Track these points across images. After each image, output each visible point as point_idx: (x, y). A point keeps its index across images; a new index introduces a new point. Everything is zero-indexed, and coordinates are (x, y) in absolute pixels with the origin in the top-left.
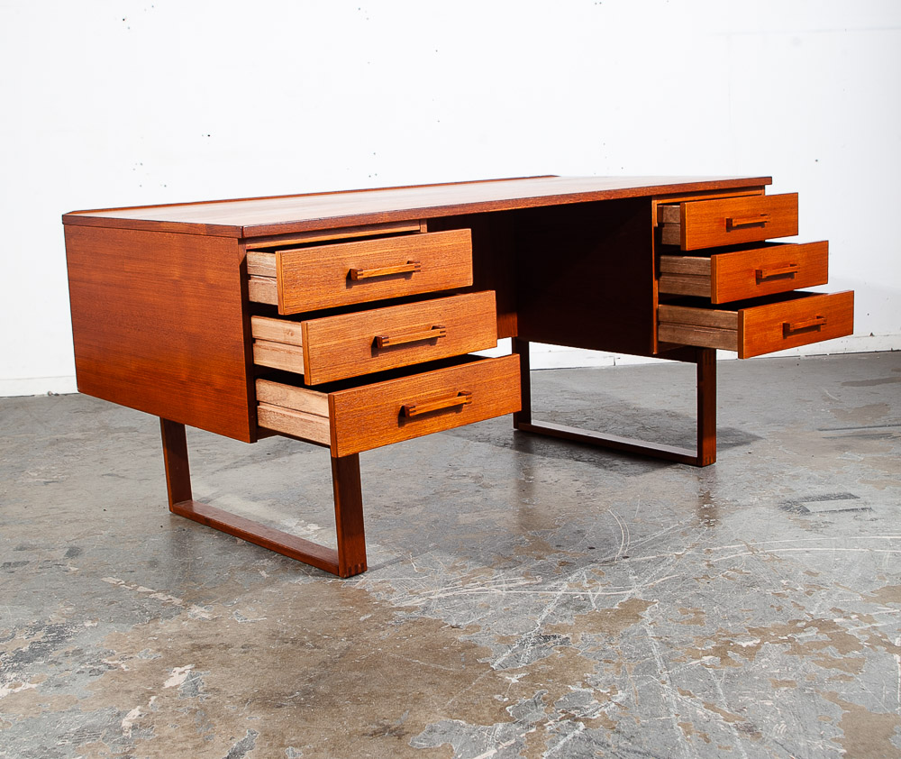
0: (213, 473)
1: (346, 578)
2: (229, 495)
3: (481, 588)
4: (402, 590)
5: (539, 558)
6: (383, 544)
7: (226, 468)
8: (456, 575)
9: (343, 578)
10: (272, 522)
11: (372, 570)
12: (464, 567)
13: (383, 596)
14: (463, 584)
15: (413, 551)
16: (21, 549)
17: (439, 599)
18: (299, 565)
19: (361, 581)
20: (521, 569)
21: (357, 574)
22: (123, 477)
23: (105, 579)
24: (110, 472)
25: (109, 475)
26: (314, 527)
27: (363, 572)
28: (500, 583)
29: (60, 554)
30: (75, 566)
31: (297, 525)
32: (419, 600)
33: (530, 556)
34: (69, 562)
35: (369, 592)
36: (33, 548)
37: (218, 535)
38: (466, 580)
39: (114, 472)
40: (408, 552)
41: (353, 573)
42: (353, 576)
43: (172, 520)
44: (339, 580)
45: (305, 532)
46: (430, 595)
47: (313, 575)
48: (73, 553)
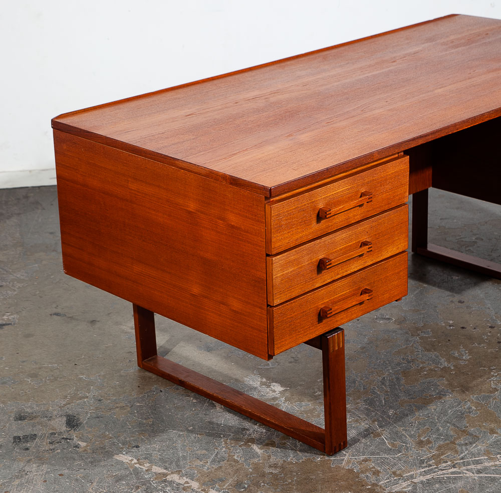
1: (332, 455)
2: (182, 344)
3: (453, 470)
4: (385, 470)
5: (492, 431)
8: (426, 453)
9: (329, 455)
10: (236, 380)
11: (351, 444)
12: (429, 442)
13: (373, 479)
14: (437, 464)
15: (379, 421)
16: (20, 418)
17: (422, 482)
18: (284, 439)
19: (346, 458)
20: (481, 447)
21: (340, 450)
22: (71, 318)
23: (117, 457)
24: (55, 311)
26: (278, 388)
27: (344, 448)
28: (469, 464)
29: (60, 424)
30: (81, 439)
31: (261, 385)
32: (405, 484)
33: (483, 429)
34: (74, 435)
35: (358, 473)
36: (31, 417)
37: (196, 398)
38: (438, 459)
39: (59, 310)
40: (373, 421)
41: (337, 450)
42: (336, 453)
43: (143, 378)
44: (327, 458)
45: (271, 395)
46: (412, 477)
47: (301, 451)
48: (72, 422)
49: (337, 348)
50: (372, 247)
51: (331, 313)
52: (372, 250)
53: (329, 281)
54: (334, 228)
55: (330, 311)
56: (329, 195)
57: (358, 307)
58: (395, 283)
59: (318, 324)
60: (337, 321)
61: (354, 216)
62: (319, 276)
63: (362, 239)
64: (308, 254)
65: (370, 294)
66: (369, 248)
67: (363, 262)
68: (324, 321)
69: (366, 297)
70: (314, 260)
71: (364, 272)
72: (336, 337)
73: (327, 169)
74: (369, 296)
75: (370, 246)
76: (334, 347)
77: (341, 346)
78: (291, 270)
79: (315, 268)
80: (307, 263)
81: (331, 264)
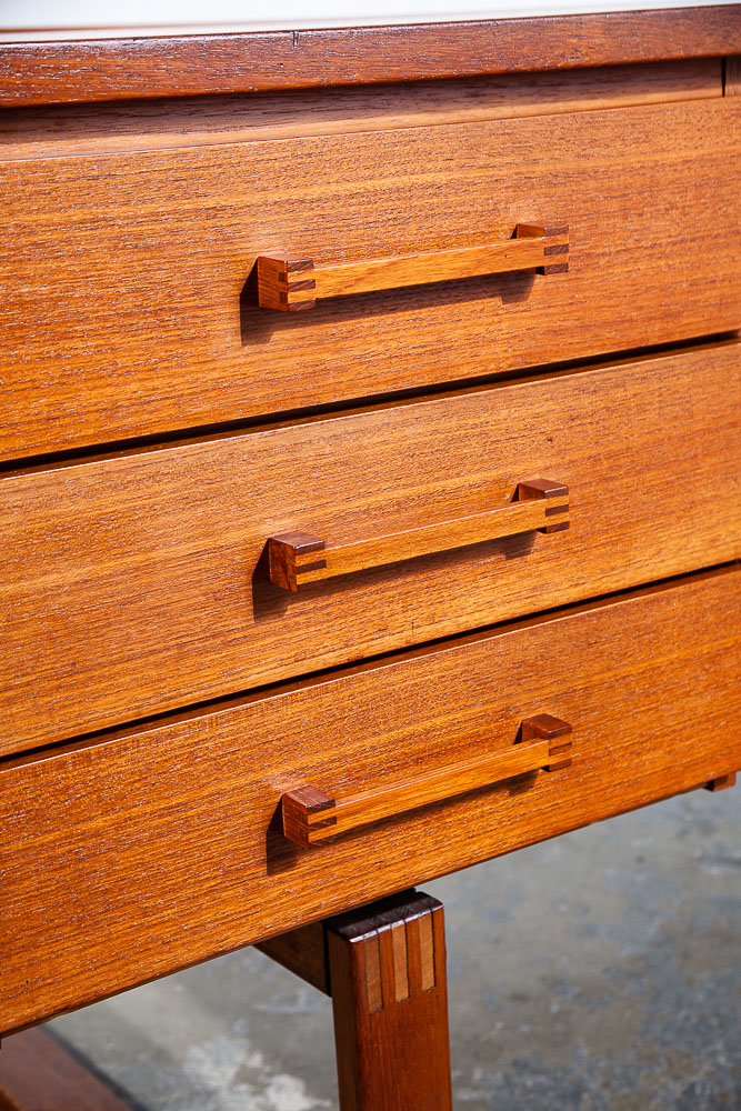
26: (290, 1098)
31: (238, 1079)
49: (401, 993)
50: (565, 509)
51: (333, 820)
52: (564, 526)
53: (331, 659)
54: (352, 386)
55: (326, 814)
56: (315, 192)
57: (503, 800)
58: (700, 704)
59: (270, 872)
60: (382, 865)
61: (474, 341)
62: (262, 628)
63: (519, 469)
64: (190, 502)
65: (555, 742)
66: (549, 512)
67: (526, 583)
68: (307, 863)
69: (533, 755)
70: (234, 536)
71: (533, 633)
72: (399, 940)
73: (296, 36)
74: (551, 753)
75: (555, 502)
76: (386, 986)
77: (427, 982)
78: (74, 574)
79: (242, 584)
80: (185, 549)
81: (321, 564)
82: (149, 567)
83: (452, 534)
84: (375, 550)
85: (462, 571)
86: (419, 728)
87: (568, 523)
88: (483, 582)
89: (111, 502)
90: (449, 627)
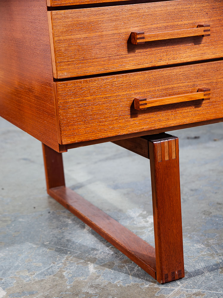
0: (96, 162)
1: (162, 284)
6: (208, 245)
7: (107, 159)
11: (190, 276)
18: (126, 262)
19: (177, 289)
21: (174, 280)
25: (25, 159)
27: (180, 278)
31: (139, 216)
37: (73, 220)
41: (169, 279)
42: (169, 282)
44: (156, 286)
47: (134, 275)
50: (209, 30)
51: (146, 104)
55: (144, 102)
57: (193, 109)
59: (131, 117)
60: (160, 121)
62: (130, 55)
64: (112, 21)
65: (205, 93)
66: (205, 31)
67: (200, 52)
68: (141, 117)
70: (123, 31)
71: (202, 66)
72: (166, 144)
74: (204, 95)
75: (206, 28)
76: (163, 156)
77: (174, 157)
78: (84, 36)
79: (125, 43)
80: (111, 32)
81: (143, 38)
82: (102, 36)
83: (178, 34)
84: (158, 36)
85: (182, 47)
86: (170, 86)
87: (210, 34)
88: (188, 50)
89: (93, 18)
90: (178, 61)
